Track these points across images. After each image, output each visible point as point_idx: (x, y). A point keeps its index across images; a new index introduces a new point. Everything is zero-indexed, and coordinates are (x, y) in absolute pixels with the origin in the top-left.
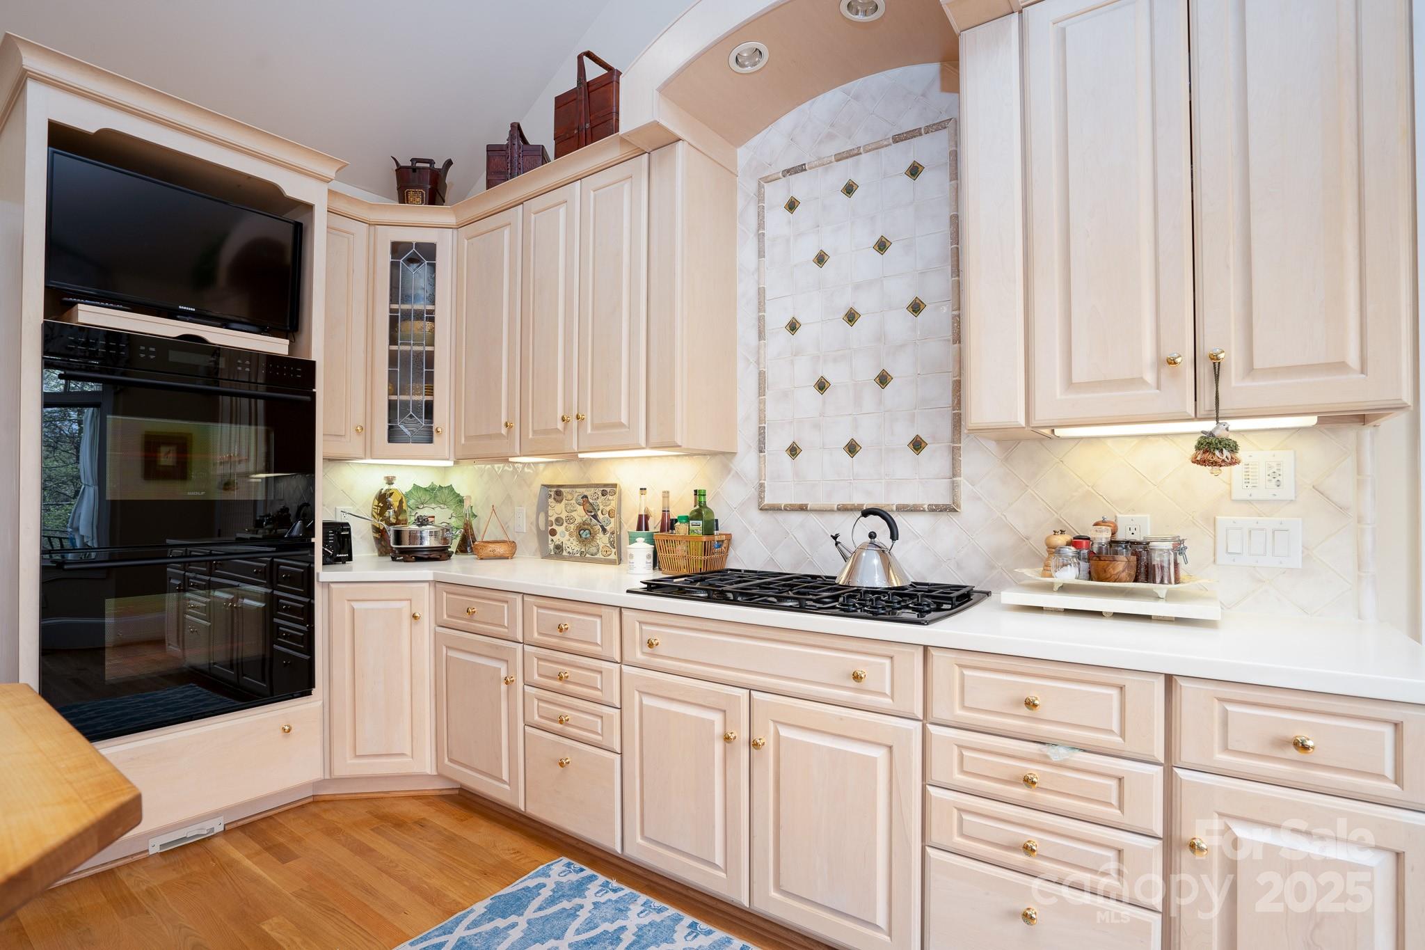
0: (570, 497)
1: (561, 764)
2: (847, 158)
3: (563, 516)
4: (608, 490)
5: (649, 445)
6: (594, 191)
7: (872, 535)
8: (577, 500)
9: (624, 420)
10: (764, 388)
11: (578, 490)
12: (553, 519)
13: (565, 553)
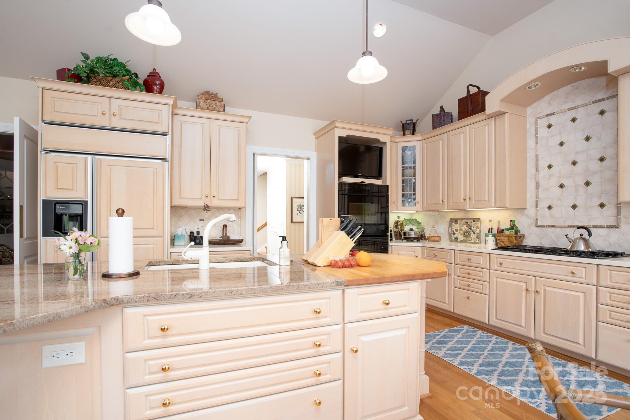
0: (461, 222)
1: (468, 298)
2: (573, 109)
3: (458, 228)
4: (476, 220)
5: (495, 207)
6: (474, 129)
7: (581, 235)
8: (463, 223)
9: (487, 199)
10: (538, 187)
11: (464, 220)
12: (454, 229)
13: (458, 240)
